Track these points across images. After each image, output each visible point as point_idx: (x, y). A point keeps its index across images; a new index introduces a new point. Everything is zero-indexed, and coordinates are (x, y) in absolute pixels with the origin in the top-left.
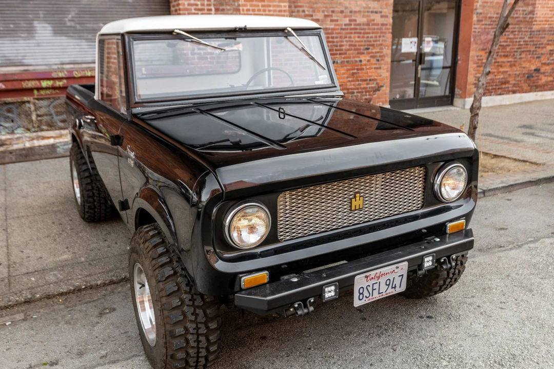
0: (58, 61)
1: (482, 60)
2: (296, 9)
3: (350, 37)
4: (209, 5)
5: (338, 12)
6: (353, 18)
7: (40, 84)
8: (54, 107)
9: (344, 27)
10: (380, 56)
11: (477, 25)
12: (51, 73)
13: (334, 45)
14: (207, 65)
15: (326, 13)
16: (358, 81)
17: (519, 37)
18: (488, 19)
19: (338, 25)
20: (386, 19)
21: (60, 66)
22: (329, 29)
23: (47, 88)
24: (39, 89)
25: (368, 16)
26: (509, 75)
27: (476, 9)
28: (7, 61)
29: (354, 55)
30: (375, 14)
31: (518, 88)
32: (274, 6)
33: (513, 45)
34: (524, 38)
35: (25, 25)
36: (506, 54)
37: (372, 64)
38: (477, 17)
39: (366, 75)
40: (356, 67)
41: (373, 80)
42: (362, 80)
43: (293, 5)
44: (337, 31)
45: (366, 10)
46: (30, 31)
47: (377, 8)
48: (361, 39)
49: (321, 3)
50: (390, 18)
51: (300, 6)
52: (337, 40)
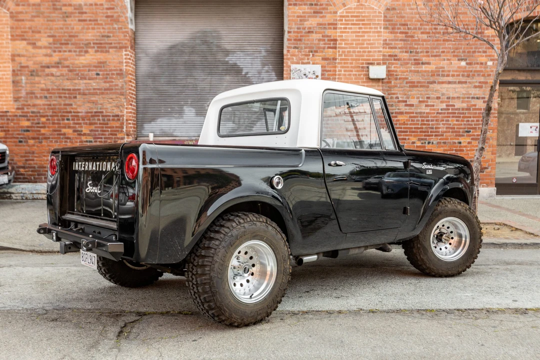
2: (390, 96)
3: (448, 121)
5: (433, 98)
6: (451, 103)
9: (440, 111)
13: (429, 128)
15: (421, 100)
19: (434, 110)
22: (424, 113)
25: (468, 102)
29: (452, 137)
30: (476, 100)
35: (178, 109)
37: (473, 146)
39: (466, 156)
40: (454, 149)
44: (432, 115)
45: (466, 96)
46: (181, 113)
47: (479, 94)
48: (460, 123)
49: (416, 91)
50: (494, 103)
51: (394, 94)
52: (433, 123)
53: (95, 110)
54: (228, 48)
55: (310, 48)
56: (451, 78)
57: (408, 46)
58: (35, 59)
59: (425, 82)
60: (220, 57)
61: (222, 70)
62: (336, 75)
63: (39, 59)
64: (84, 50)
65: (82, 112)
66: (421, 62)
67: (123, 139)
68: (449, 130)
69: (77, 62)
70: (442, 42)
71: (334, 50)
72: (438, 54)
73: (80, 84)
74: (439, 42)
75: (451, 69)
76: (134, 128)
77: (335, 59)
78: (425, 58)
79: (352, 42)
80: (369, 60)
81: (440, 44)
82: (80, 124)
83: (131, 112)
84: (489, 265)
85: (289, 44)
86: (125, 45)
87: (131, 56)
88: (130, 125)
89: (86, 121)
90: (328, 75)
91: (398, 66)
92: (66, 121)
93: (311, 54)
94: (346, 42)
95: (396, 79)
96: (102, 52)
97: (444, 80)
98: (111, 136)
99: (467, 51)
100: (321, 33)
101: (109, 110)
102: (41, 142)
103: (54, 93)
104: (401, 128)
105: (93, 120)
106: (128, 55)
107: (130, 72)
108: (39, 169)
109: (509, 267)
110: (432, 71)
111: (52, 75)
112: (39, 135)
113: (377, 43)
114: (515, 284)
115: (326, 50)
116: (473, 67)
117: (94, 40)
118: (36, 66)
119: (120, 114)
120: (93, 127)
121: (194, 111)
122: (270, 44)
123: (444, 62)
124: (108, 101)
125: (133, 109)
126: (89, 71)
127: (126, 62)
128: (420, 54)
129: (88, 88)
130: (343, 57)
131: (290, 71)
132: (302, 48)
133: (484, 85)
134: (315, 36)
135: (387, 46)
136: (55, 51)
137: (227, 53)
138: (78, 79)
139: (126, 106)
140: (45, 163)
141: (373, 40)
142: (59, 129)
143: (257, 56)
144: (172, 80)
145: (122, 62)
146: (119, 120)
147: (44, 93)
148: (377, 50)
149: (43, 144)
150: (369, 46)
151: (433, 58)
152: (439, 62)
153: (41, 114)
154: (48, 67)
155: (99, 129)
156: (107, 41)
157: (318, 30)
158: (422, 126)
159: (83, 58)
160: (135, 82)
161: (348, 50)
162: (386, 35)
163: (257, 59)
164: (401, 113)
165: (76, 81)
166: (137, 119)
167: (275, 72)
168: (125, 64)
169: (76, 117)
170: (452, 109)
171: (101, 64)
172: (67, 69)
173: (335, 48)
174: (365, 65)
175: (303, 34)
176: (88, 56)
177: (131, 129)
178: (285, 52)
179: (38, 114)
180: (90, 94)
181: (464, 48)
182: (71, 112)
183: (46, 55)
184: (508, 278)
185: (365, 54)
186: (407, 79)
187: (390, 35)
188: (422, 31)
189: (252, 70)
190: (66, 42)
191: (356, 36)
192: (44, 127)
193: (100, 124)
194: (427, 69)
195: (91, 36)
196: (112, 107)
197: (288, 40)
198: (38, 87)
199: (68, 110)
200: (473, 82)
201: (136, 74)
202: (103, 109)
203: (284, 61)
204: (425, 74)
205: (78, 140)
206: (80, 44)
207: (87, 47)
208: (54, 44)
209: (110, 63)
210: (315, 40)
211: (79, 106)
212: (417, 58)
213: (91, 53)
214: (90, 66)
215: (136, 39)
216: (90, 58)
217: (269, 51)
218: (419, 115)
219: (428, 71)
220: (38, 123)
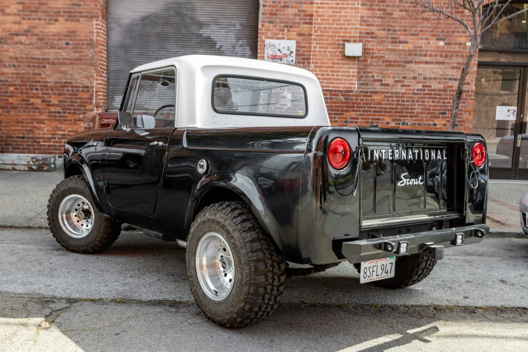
2: (365, 75)
3: (424, 102)
5: (410, 78)
6: (427, 84)
9: (416, 92)
10: (459, 122)
13: (404, 108)
15: (397, 79)
19: (410, 90)
22: (400, 93)
25: (444, 83)
29: (427, 119)
30: (452, 81)
32: (342, 72)
43: (362, 72)
44: (408, 95)
45: (443, 77)
47: (456, 75)
48: (436, 104)
49: (392, 70)
50: (472, 85)
51: (369, 72)
52: (408, 103)
53: (64, 81)
54: (202, 21)
55: (285, 22)
56: (429, 58)
57: (386, 24)
58: (3, 26)
59: (401, 62)
60: (194, 29)
61: (196, 43)
62: (310, 51)
63: (8, 26)
64: (53, 18)
65: (51, 82)
66: (398, 40)
67: (92, 110)
68: (424, 111)
69: (46, 30)
70: (421, 21)
71: (310, 26)
72: (416, 33)
73: (49, 53)
74: (418, 21)
75: (429, 49)
76: (104, 99)
77: (310, 35)
78: (403, 36)
79: (329, 18)
80: (345, 37)
81: (419, 23)
82: (49, 94)
83: (101, 84)
84: (448, 255)
85: (264, 18)
86: (96, 15)
87: (102, 26)
88: (99, 97)
89: (55, 92)
90: (303, 51)
91: (375, 44)
92: (35, 91)
93: (286, 29)
94: (322, 18)
95: (372, 57)
96: (72, 20)
97: (421, 60)
98: (80, 108)
99: (445, 30)
100: (297, 8)
101: (79, 81)
102: (9, 112)
103: (23, 62)
104: (375, 108)
105: (62, 90)
106: (99, 25)
107: (101, 42)
108: (6, 139)
109: (469, 258)
110: (409, 50)
111: (21, 43)
112: (7, 104)
113: (355, 20)
114: (470, 278)
115: (301, 25)
116: (451, 48)
117: (64, 8)
118: (5, 34)
119: (90, 85)
120: (62, 98)
122: (246, 17)
123: (422, 41)
124: (78, 71)
125: (103, 81)
126: (59, 40)
127: (96, 32)
128: (397, 33)
129: (58, 57)
130: (319, 33)
131: (264, 46)
132: (276, 23)
133: (461, 66)
134: (291, 11)
135: (365, 24)
136: (24, 19)
137: (201, 25)
138: (47, 48)
139: (96, 78)
140: (12, 133)
141: (350, 16)
142: (27, 99)
143: (232, 30)
144: (145, 52)
145: (93, 32)
146: (88, 91)
147: (13, 62)
148: (354, 27)
149: (11, 113)
150: (346, 23)
151: (411, 37)
152: (417, 41)
153: (10, 83)
154: (17, 35)
155: (68, 100)
156: (77, 10)
157: (294, 5)
158: (397, 107)
159: (53, 26)
160: (106, 52)
161: (324, 26)
162: (363, 12)
163: (232, 32)
164: (376, 93)
165: (46, 50)
166: (107, 91)
167: (250, 47)
168: (95, 34)
169: (45, 87)
170: (429, 90)
171: (71, 33)
172: (36, 37)
173: (311, 23)
174: (341, 42)
175: (279, 8)
176: (58, 25)
177: (101, 101)
178: (260, 26)
179: (6, 83)
180: (59, 63)
181: (443, 28)
182: (39, 82)
183: (15, 23)
184: (466, 270)
185: (342, 31)
186: (384, 57)
187: (368, 11)
188: (400, 8)
189: (226, 44)
190: (35, 9)
191: (333, 12)
192: (12, 97)
193: (69, 94)
194: (404, 48)
195: (62, 4)
196: (81, 78)
197: (263, 14)
198: (6, 55)
199: (37, 80)
200: (451, 63)
201: (107, 45)
202: (72, 79)
203: (259, 35)
204: (402, 53)
205: (47, 111)
206: (50, 12)
207: (57, 16)
208: (24, 11)
209: (80, 32)
210: (290, 15)
211: (49, 76)
212: (395, 36)
213: (62, 22)
214: (59, 35)
215: (108, 9)
216: (60, 26)
217: (244, 25)
218: (395, 95)
219: (406, 50)
220: (6, 92)
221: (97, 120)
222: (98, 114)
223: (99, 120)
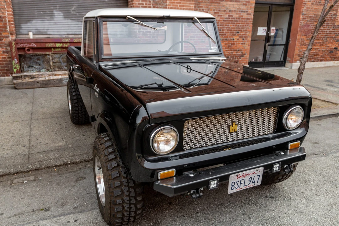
0: (66, 33)
1: (304, 41)
2: (199, 8)
3: (228, 26)
4: (150, 4)
5: (222, 11)
6: (231, 15)
7: (56, 45)
8: (62, 58)
9: (225, 19)
10: (245, 37)
11: (303, 21)
12: (62, 39)
14: (147, 38)
15: (215, 11)
16: (231, 50)
17: (326, 29)
18: (309, 18)
19: (222, 18)
20: (250, 16)
21: (66, 36)
23: (59, 48)
24: (55, 48)
25: (239, 14)
26: (319, 50)
27: (302, 12)
28: (39, 32)
29: (230, 36)
30: (243, 13)
31: (323, 58)
32: (186, 6)
33: (322, 33)
34: (329, 29)
35: (49, 12)
36: (318, 38)
37: (240, 41)
38: (303, 16)
39: (236, 47)
40: (231, 43)
41: (240, 50)
42: (233, 50)
44: (221, 22)
45: (239, 10)
46: (52, 16)
47: (245, 9)
48: (234, 27)
49: (213, 5)
50: (252, 15)
51: (201, 7)
52: (221, 27)
67: (7, 37)
83: (10, 14)
88: (12, 26)
119: (2, 15)
121: (62, 15)
125: (11, 11)
133: (248, 4)
139: (6, 9)
166: (15, 20)
177: (13, 29)
200: (243, 2)
221: (13, 45)
222: (13, 40)
223: (15, 44)
